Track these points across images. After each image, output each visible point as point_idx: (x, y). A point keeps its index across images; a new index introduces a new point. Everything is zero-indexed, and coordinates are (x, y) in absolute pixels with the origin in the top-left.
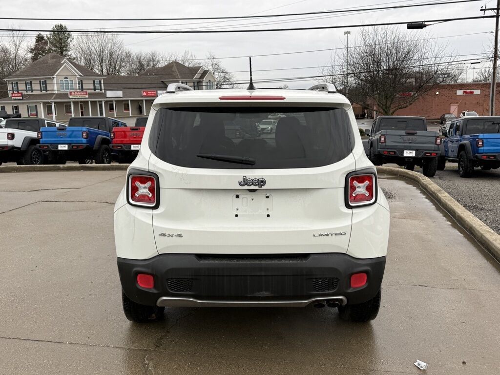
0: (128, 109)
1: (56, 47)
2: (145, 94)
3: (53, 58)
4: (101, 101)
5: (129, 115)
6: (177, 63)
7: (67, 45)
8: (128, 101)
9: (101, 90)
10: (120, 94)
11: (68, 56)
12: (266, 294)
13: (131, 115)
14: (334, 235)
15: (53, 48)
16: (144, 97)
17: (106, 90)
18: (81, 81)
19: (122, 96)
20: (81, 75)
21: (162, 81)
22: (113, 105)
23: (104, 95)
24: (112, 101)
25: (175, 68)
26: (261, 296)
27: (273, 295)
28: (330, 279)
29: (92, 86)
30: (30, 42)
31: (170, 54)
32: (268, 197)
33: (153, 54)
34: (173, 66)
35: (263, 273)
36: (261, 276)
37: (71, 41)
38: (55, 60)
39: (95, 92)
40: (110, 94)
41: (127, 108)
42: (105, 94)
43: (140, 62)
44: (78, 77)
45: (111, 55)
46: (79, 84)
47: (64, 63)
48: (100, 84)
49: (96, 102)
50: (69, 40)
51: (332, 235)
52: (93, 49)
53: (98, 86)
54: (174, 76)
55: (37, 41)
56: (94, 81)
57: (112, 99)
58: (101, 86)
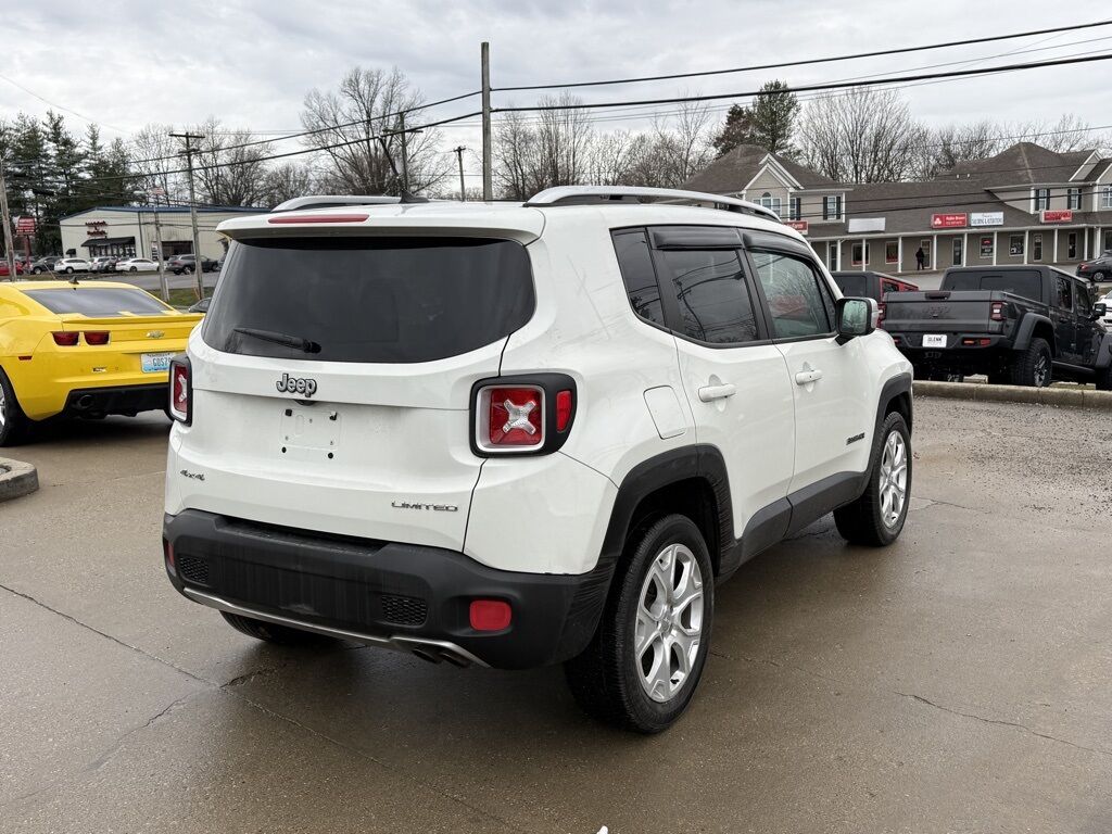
0: (895, 258)
1: (762, 129)
2: (938, 221)
3: (747, 154)
4: (835, 242)
5: (897, 270)
6: (1030, 147)
7: (785, 125)
8: (896, 239)
9: (839, 217)
10: (878, 223)
11: (787, 147)
12: (306, 609)
13: (900, 271)
14: (431, 508)
15: (758, 134)
16: (936, 229)
17: (850, 215)
18: (799, 200)
19: (883, 229)
20: (798, 185)
21: (988, 191)
22: (861, 248)
23: (844, 228)
24: (860, 241)
25: (1024, 160)
26: (301, 612)
27: (317, 614)
28: (413, 599)
29: (820, 208)
30: (716, 123)
31: (1024, 125)
32: (333, 418)
33: (983, 130)
34: (1019, 154)
35: (300, 568)
36: (298, 572)
37: (795, 115)
38: (749, 158)
39: (825, 222)
40: (857, 225)
41: (892, 256)
42: (846, 225)
43: (947, 152)
44: (792, 190)
45: (878, 137)
46: (792, 205)
47: (764, 165)
48: (839, 202)
49: (824, 243)
50: (791, 114)
51: (427, 508)
52: (841, 128)
53: (832, 207)
54: (1020, 177)
55: (731, 121)
56: (825, 199)
57: (861, 236)
58: (839, 208)
